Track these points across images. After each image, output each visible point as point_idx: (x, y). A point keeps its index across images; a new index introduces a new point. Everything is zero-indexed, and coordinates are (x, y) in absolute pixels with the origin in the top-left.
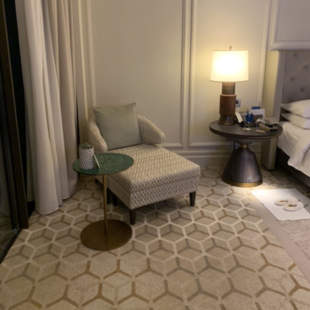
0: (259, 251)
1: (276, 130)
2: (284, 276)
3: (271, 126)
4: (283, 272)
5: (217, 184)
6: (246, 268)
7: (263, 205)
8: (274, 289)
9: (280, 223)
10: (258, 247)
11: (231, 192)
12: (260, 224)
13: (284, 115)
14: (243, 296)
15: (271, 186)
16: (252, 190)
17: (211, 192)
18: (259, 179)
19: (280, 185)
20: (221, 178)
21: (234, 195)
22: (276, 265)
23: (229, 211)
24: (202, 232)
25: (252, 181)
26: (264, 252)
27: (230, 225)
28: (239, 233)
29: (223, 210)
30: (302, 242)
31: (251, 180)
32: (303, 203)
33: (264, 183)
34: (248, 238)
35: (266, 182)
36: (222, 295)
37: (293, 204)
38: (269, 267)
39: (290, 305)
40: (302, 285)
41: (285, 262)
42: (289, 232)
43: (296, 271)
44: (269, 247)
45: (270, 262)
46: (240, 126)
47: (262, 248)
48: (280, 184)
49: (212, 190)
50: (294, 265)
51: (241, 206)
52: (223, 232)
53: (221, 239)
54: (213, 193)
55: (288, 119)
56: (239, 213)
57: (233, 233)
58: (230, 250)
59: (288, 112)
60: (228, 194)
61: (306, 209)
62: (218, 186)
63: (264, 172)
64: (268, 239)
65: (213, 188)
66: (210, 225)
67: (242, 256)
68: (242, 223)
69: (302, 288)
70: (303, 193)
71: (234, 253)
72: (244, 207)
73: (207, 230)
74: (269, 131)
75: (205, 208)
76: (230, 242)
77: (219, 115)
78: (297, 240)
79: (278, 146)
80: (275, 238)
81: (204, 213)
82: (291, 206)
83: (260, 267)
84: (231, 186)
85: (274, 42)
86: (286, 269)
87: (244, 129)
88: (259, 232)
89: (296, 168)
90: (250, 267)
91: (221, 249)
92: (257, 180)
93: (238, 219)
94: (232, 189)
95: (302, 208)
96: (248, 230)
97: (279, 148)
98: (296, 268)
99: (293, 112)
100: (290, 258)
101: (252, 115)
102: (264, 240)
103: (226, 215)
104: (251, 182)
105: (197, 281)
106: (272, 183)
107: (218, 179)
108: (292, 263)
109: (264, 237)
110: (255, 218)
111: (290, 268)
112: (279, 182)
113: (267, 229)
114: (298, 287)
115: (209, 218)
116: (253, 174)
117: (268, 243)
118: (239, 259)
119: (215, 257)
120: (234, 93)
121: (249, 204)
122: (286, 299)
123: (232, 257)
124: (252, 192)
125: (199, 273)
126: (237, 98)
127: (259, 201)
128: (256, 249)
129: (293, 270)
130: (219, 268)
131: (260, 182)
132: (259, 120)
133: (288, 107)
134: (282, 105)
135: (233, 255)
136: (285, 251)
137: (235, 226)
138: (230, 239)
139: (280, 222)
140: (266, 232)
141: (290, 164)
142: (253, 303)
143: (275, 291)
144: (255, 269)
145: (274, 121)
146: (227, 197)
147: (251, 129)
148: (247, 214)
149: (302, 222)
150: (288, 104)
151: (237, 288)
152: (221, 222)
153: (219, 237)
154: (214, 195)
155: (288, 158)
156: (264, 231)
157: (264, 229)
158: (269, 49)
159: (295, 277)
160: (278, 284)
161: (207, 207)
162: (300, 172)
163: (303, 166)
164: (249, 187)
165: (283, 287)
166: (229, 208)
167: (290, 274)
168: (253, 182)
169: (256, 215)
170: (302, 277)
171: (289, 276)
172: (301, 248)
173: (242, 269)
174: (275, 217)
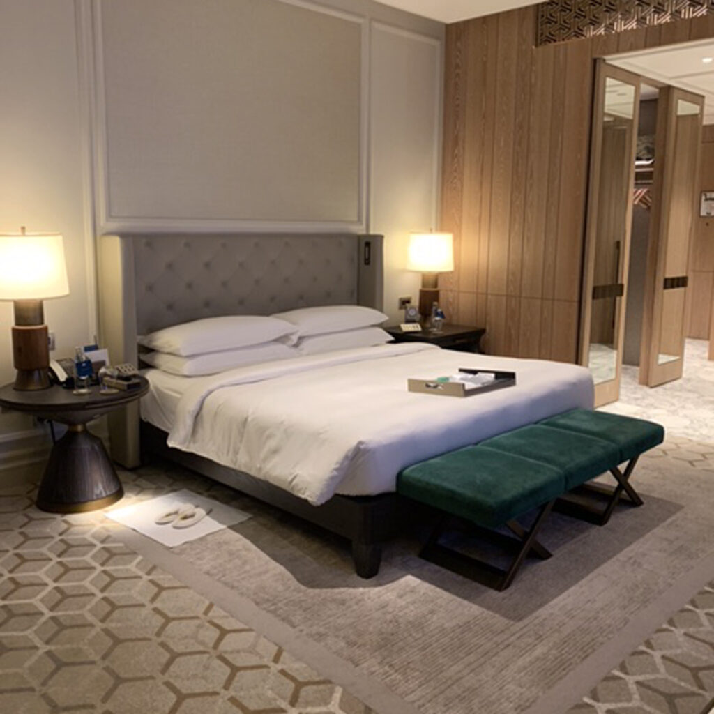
0: (150, 606)
1: (137, 385)
2: (200, 627)
3: (127, 378)
4: (197, 622)
5: (31, 519)
6: (132, 640)
7: (134, 532)
8: (188, 650)
9: (173, 552)
10: (145, 600)
11: (64, 526)
12: (139, 563)
13: (145, 358)
14: (138, 683)
15: (141, 497)
16: (107, 512)
17: (21, 539)
18: (117, 489)
19: (158, 490)
20: (34, 506)
21: (72, 529)
22: (182, 615)
23: (72, 561)
24: (27, 614)
25: (104, 495)
26: (158, 604)
27: (82, 583)
28: (102, 591)
29: (60, 563)
30: (215, 568)
31: (101, 493)
32: (203, 508)
33: (126, 494)
34: (123, 593)
35: (131, 490)
36: (100, 698)
37: (189, 513)
38: (171, 625)
39: (219, 662)
40: (228, 628)
41: (197, 605)
42: (191, 560)
43: (216, 613)
44: (164, 594)
45: (171, 615)
46: (64, 388)
47: (153, 600)
48: (156, 489)
49: (22, 533)
50: (211, 606)
51: (94, 545)
52: (71, 599)
53: (71, 613)
54: (27, 538)
55: (152, 364)
56: (94, 557)
57: (93, 595)
58: (94, 623)
59: (150, 350)
60: (60, 531)
61: (211, 517)
62: (33, 522)
63: (122, 475)
64: (159, 582)
65: (23, 530)
66: (40, 597)
67: (119, 625)
68: (105, 572)
69: (229, 632)
70: (200, 494)
71: (104, 625)
72: (100, 546)
73: (35, 607)
74: (126, 388)
75: (16, 570)
76: (90, 611)
77: (15, 372)
78: (206, 568)
79: (143, 418)
80: (170, 576)
81: (19, 580)
82: (185, 518)
83: (156, 630)
84: (62, 517)
85: (107, 220)
86: (200, 614)
87: (75, 392)
88: (140, 577)
89: (184, 449)
90: (140, 636)
91: (76, 629)
92: (114, 491)
93: (94, 568)
94: (66, 522)
95: (204, 517)
96: (121, 581)
97: (145, 420)
98: (215, 608)
99: (162, 350)
100: (202, 598)
101: (88, 362)
102: (152, 586)
103: (67, 569)
104: (103, 498)
105: (45, 697)
106: (140, 490)
107: (28, 510)
108: (207, 603)
109: (152, 581)
110: (126, 557)
111: (206, 613)
112: (154, 486)
113: (154, 568)
114: (224, 632)
115: (32, 585)
116: (105, 481)
117: (161, 589)
118: (115, 632)
119: (68, 646)
120: (42, 323)
121: (109, 537)
122: (211, 657)
123: (102, 633)
124: (107, 515)
125: (44, 684)
126: (50, 331)
127: (125, 526)
128: (143, 605)
129: (211, 614)
130: (83, 660)
131: (118, 495)
132: (102, 370)
133: (151, 341)
134: (139, 338)
135: (102, 630)
136: (191, 591)
137: (91, 582)
138: (88, 607)
139: (172, 550)
140: (154, 572)
141: (171, 444)
142: (160, 684)
143: (191, 653)
144: (148, 636)
145: (131, 369)
146: (60, 537)
147: (90, 391)
148: (110, 555)
149: (209, 538)
150: (149, 336)
151: (126, 676)
152: (61, 584)
153: (66, 610)
154: (29, 543)
155: (165, 435)
156: (148, 573)
157: (148, 568)
158: (99, 233)
159: (216, 621)
160: (193, 641)
161: (22, 567)
162: (192, 454)
163: (194, 442)
164: (100, 507)
165: (202, 643)
166: (70, 556)
167: (208, 619)
168: (107, 496)
169: (128, 551)
170: (226, 617)
171: (208, 624)
172: (217, 577)
173: (126, 644)
174: (162, 545)
